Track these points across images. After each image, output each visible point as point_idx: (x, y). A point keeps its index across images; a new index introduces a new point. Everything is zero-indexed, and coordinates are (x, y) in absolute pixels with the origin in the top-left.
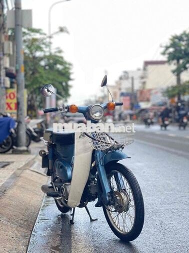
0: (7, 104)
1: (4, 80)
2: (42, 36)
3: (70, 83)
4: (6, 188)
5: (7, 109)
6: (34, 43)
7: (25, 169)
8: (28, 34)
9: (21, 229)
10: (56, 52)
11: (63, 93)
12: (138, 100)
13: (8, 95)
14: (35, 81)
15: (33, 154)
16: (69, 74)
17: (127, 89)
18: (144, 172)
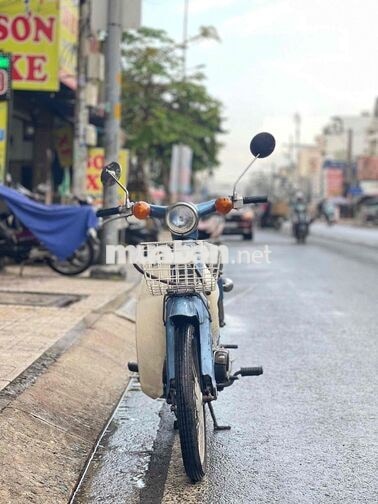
0: (90, 177)
1: (85, 130)
2: (166, 45)
3: (219, 138)
4: (61, 350)
5: (88, 188)
6: (150, 58)
7: (106, 313)
8: (137, 39)
9: (75, 437)
10: (191, 77)
11: (206, 158)
12: (360, 176)
13: (92, 160)
14: (147, 133)
15: (131, 281)
16: (219, 120)
17: (337, 154)
18: (344, 332)
